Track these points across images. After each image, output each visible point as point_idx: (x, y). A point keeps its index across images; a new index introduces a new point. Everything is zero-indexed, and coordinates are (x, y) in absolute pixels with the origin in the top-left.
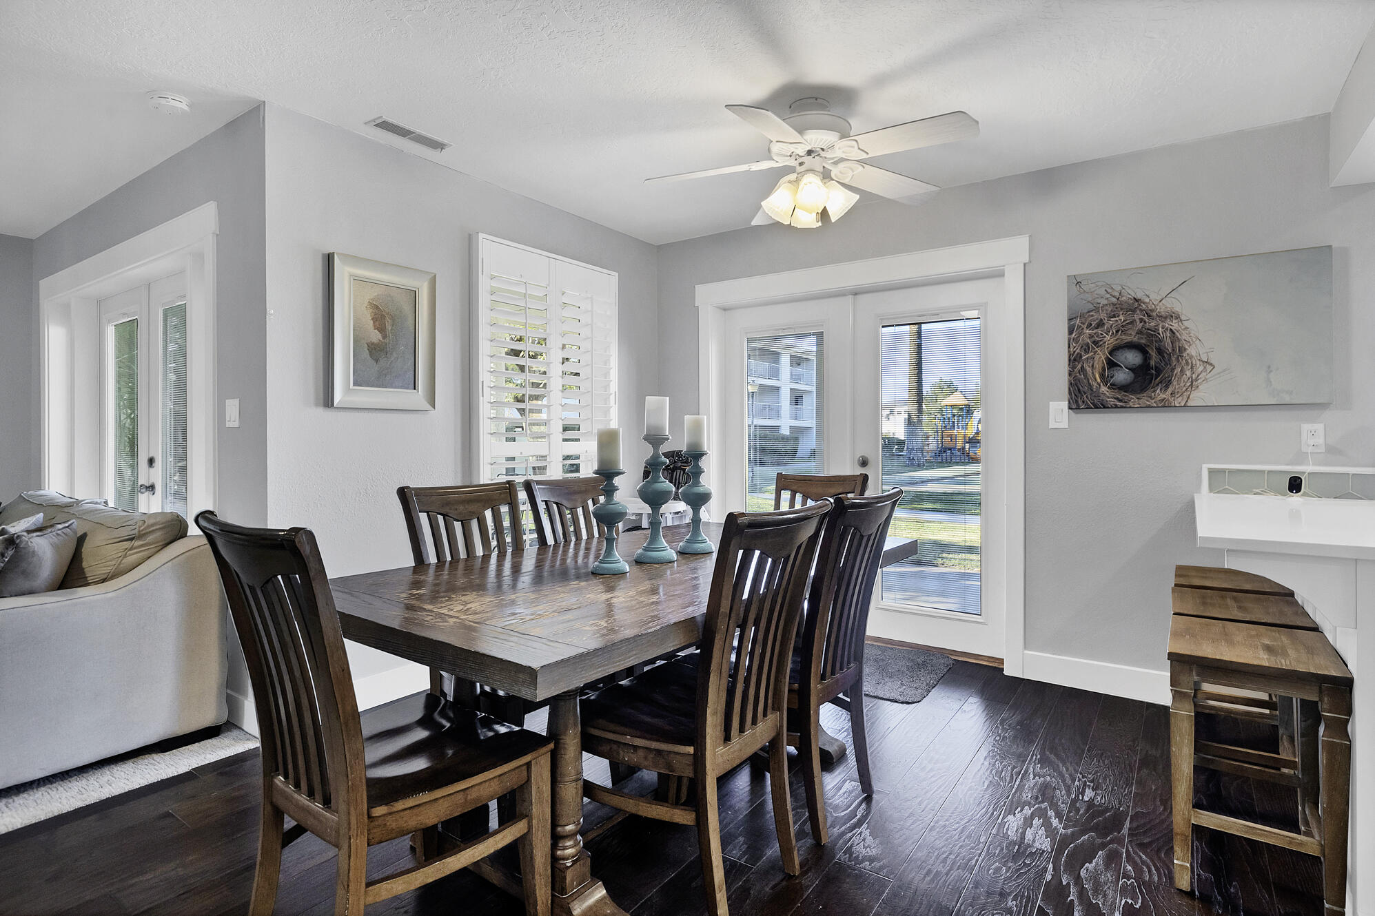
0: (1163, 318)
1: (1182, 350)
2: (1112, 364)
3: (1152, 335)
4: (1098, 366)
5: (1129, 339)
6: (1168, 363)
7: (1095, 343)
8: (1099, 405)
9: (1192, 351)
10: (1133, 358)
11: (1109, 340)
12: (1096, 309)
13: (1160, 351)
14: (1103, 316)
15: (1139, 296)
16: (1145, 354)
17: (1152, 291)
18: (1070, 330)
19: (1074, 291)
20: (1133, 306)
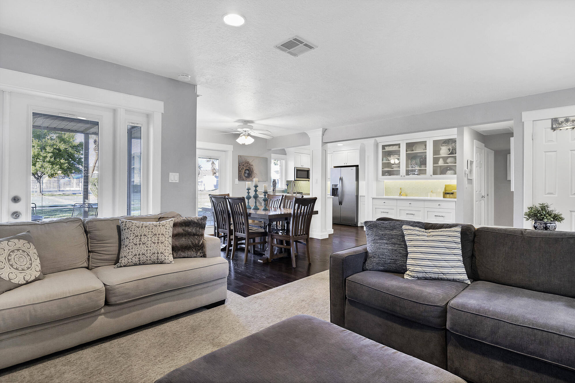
0: (251, 165)
1: (253, 171)
2: (245, 173)
3: (250, 168)
4: (243, 173)
5: (247, 168)
6: (252, 173)
7: (243, 168)
8: (243, 180)
9: (254, 171)
10: (247, 172)
11: (245, 168)
12: (243, 162)
13: (251, 171)
14: (244, 164)
15: (248, 161)
16: (249, 171)
17: (250, 161)
18: (239, 165)
19: (240, 158)
20: (248, 163)
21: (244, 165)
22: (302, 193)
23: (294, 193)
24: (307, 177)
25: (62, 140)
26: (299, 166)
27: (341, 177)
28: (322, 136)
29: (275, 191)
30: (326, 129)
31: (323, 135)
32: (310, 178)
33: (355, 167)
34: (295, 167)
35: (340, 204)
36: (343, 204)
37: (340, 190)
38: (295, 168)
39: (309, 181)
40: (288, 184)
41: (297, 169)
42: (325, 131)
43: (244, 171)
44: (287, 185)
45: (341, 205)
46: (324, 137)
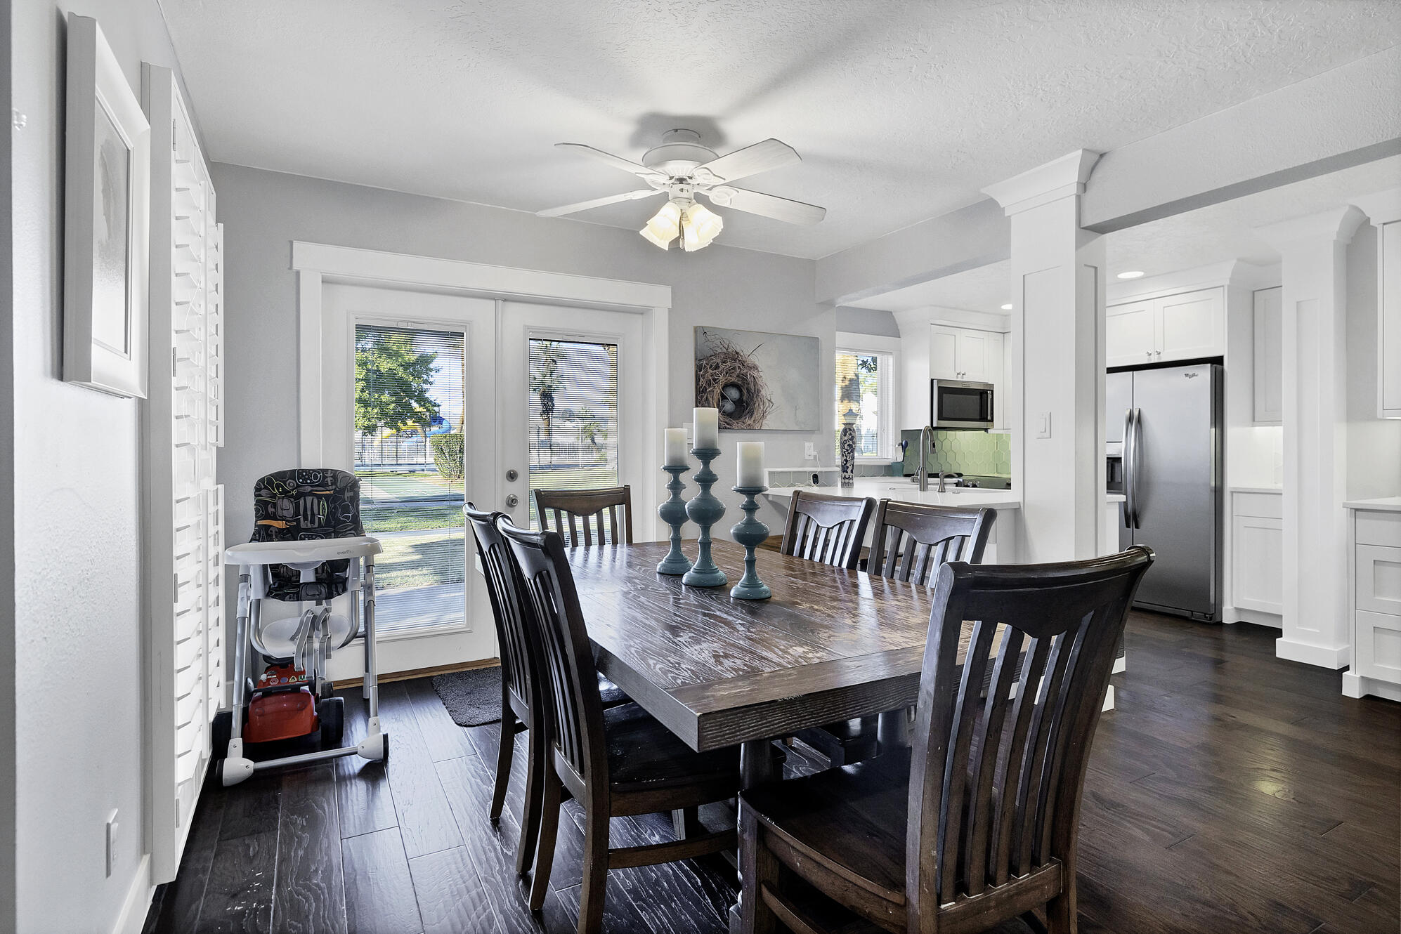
0: (750, 368)
1: (759, 391)
2: (723, 397)
3: (743, 378)
4: (716, 397)
5: (733, 380)
6: (752, 400)
7: (714, 380)
9: (763, 392)
10: (734, 394)
11: (722, 379)
12: (715, 355)
13: (748, 391)
14: (719, 361)
15: (738, 350)
16: (741, 391)
17: (745, 348)
18: (699, 368)
19: (702, 338)
20: (735, 357)
21: (717, 367)
22: (960, 475)
23: (931, 476)
24: (978, 417)
25: (384, 350)
26: (949, 375)
27: (1136, 413)
28: (1079, 198)
29: (849, 470)
30: (1102, 156)
31: (1084, 186)
32: (992, 420)
33: (1209, 365)
34: (932, 380)
35: (1132, 523)
36: (1147, 522)
37: (1129, 464)
38: (935, 382)
39: (986, 430)
40: (906, 443)
41: (939, 388)
42: (1095, 162)
43: (718, 390)
44: (904, 447)
45: (1137, 527)
46: (1088, 197)
